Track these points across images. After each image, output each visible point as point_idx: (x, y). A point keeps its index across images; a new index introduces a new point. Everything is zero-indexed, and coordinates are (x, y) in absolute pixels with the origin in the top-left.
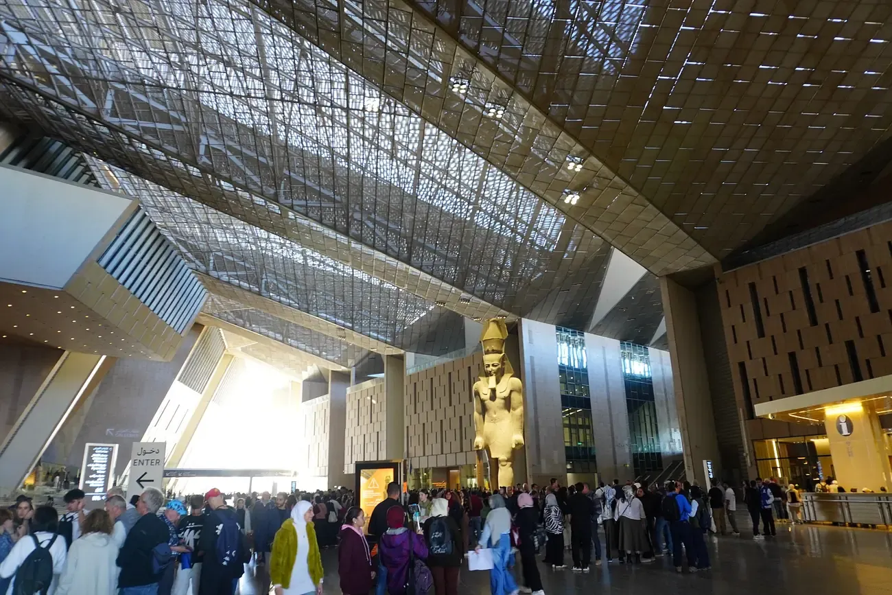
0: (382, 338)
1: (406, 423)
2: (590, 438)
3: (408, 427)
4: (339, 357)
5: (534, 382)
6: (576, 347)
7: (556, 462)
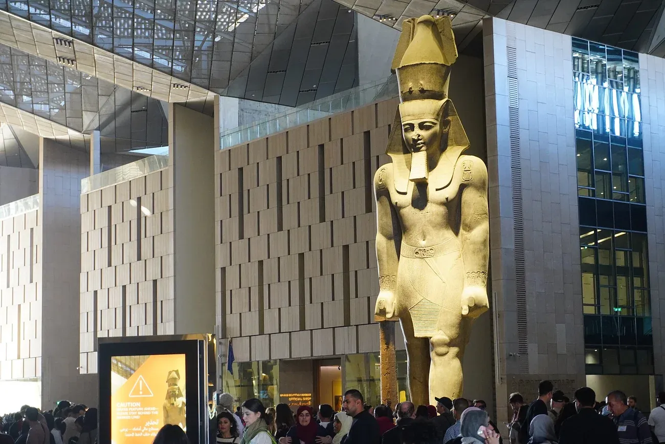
0: (163, 62)
1: (220, 262)
2: (643, 297)
3: (223, 270)
4: (61, 108)
5: (516, 168)
6: (619, 87)
7: (562, 349)
